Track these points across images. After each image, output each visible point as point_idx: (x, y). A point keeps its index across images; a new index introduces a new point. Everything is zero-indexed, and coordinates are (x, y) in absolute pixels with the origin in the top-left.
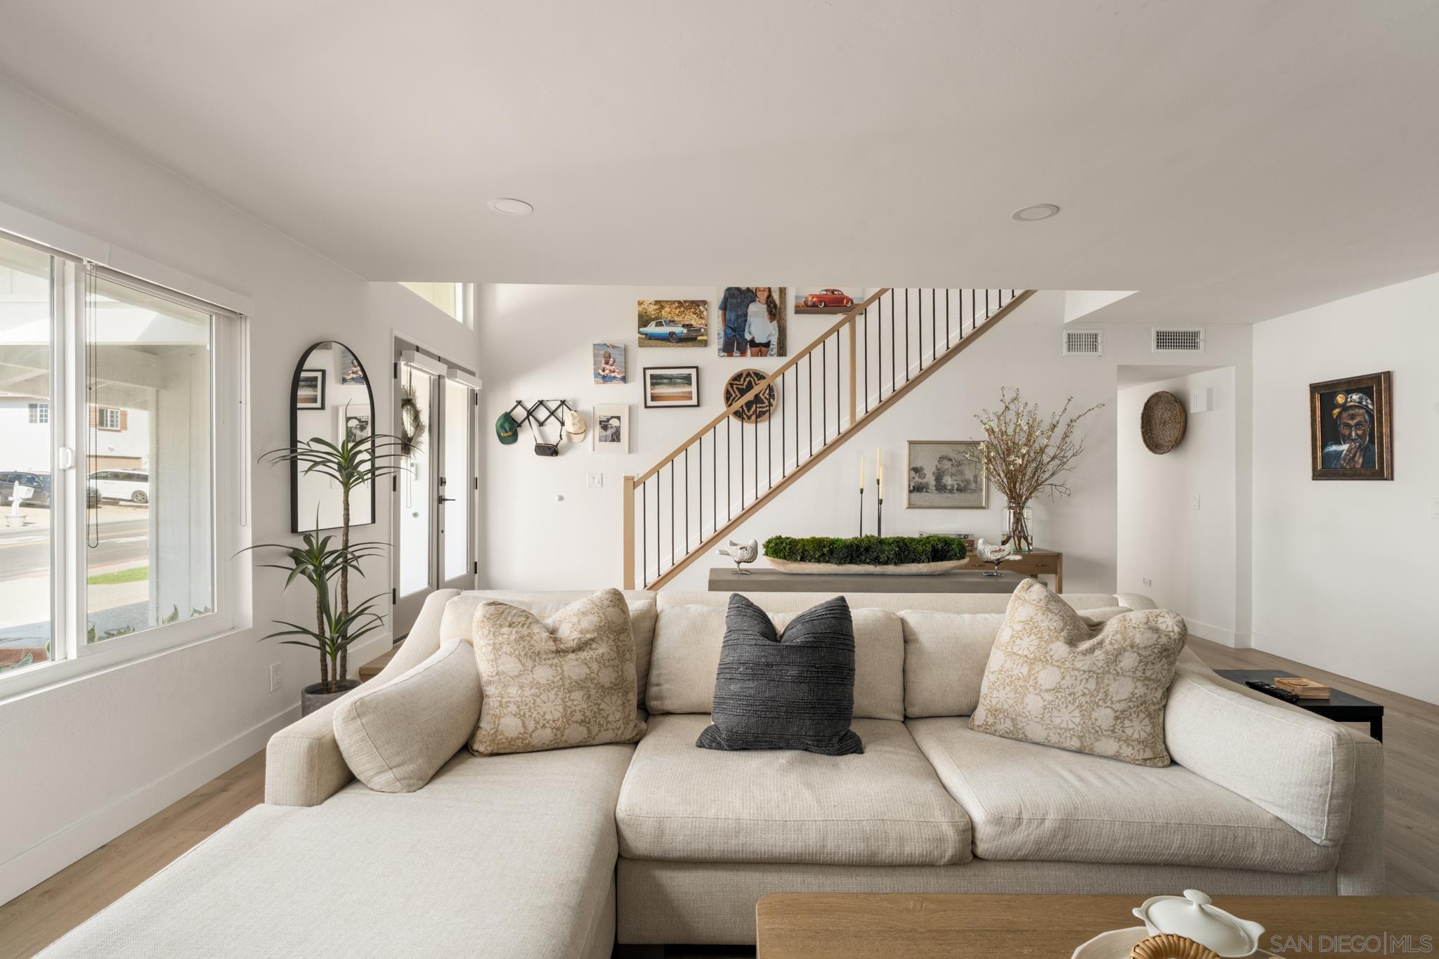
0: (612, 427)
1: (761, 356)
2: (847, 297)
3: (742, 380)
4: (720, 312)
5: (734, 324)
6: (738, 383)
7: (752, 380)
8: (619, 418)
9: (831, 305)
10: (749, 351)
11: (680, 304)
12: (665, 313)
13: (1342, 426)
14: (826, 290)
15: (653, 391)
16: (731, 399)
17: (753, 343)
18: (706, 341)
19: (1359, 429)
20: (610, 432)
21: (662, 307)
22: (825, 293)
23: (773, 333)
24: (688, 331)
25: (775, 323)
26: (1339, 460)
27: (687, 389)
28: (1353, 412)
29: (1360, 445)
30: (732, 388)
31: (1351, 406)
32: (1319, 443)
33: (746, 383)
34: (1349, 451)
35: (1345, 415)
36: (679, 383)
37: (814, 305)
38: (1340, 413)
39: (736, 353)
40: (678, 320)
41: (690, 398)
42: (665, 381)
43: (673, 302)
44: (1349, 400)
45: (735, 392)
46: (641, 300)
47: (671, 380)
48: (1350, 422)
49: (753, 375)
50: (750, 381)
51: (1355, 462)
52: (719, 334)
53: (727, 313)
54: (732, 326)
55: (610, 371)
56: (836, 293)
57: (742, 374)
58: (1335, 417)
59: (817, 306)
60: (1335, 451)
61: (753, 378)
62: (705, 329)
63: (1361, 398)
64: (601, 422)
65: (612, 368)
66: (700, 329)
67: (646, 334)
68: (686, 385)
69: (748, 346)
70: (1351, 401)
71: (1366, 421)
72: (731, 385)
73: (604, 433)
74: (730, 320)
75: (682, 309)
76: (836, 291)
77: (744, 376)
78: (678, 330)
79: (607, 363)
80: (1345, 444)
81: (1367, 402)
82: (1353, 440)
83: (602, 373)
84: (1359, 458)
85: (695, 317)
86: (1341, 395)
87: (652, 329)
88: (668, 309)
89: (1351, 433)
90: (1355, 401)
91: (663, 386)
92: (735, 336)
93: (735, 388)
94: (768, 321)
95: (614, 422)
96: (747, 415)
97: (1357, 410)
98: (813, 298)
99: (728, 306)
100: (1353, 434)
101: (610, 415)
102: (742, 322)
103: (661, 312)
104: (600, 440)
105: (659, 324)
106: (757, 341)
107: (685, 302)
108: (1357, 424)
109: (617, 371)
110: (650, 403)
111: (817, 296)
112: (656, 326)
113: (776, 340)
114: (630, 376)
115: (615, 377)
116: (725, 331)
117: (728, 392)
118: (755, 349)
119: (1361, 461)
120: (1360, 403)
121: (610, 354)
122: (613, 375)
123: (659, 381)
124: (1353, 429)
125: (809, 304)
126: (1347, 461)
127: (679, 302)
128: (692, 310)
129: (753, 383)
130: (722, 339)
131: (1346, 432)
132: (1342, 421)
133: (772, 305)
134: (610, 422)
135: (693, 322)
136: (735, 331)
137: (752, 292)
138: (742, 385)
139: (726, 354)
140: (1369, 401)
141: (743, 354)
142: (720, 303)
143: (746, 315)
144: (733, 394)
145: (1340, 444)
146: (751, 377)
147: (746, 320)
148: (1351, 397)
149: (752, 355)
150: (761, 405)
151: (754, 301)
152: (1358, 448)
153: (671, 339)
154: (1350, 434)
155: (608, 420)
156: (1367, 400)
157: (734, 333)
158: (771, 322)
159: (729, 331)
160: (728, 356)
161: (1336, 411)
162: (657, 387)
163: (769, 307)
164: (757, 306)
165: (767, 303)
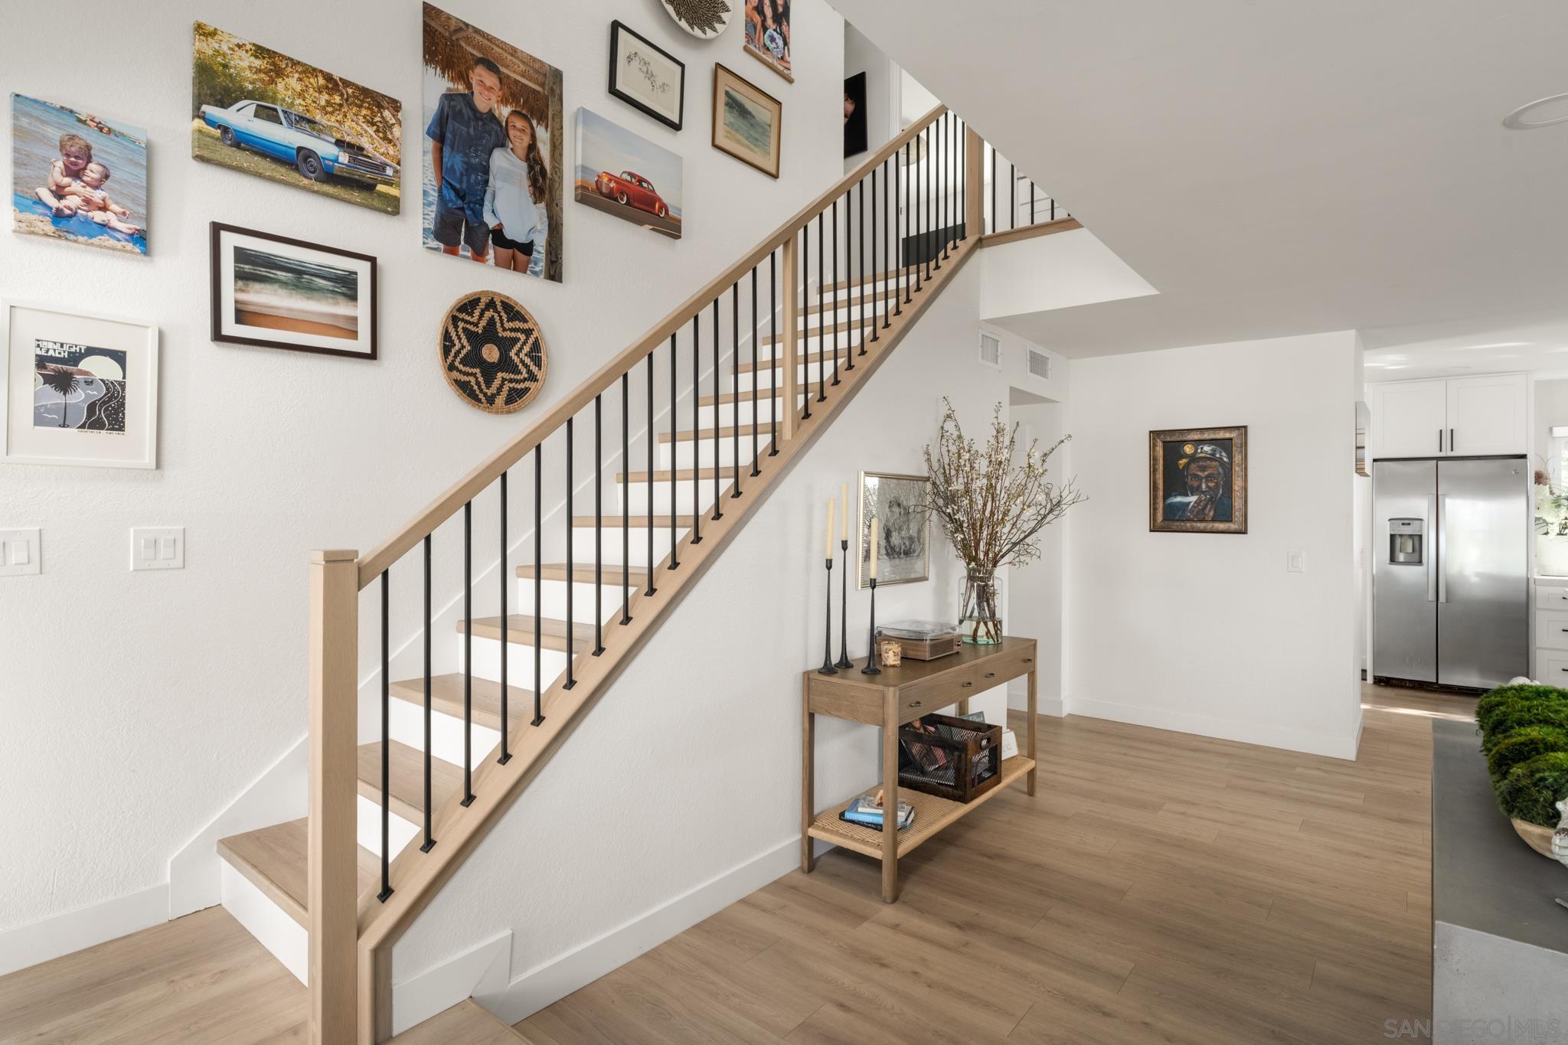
0: (89, 383)
1: (515, 269)
2: (660, 200)
3: (477, 313)
4: (430, 143)
5: (461, 182)
6: (468, 318)
7: (497, 319)
8: (119, 357)
9: (636, 205)
10: (491, 252)
11: (332, 84)
12: (287, 87)
13: (1189, 477)
14: (631, 174)
15: (242, 297)
16: (452, 354)
17: (498, 237)
18: (397, 199)
19: (1211, 481)
20: (79, 397)
21: (279, 72)
22: (629, 178)
23: (539, 227)
24: (353, 160)
25: (542, 205)
26: (1184, 511)
27: (343, 309)
28: (1204, 464)
29: (1212, 497)
30: (456, 327)
31: (1200, 458)
32: (1161, 493)
33: (483, 323)
34: (1197, 503)
35: (1193, 466)
36: (320, 290)
37: (610, 195)
38: (1187, 465)
39: (464, 250)
40: (324, 121)
41: (353, 334)
42: (282, 275)
43: (310, 71)
44: (1199, 451)
45: (460, 339)
46: (211, 24)
47: (300, 278)
48: (1200, 473)
49: (499, 308)
50: (492, 319)
51: (1205, 515)
52: (425, 193)
53: (447, 150)
54: (458, 186)
55: (88, 202)
56: (645, 185)
57: (479, 299)
58: (1181, 467)
59: (616, 200)
60: (1180, 503)
61: (499, 313)
62: (396, 171)
63: (1214, 451)
64: (41, 362)
65: (98, 196)
66: (382, 167)
67: (225, 130)
68: (341, 299)
69: (490, 242)
70: (1202, 452)
71: (1219, 474)
72: (455, 320)
73: (55, 397)
74: (452, 170)
75: (337, 99)
76: (646, 181)
77: (482, 305)
78: (324, 148)
79: (75, 173)
80: (1192, 495)
81: (1221, 455)
82: (1203, 492)
83: (53, 202)
84: (1210, 511)
85: (371, 130)
86: (1190, 446)
87: (241, 117)
88: (293, 82)
89: (1201, 484)
90: (1206, 453)
91: (276, 286)
92: (462, 209)
93: (460, 330)
94: (531, 200)
95: (101, 369)
96: (485, 395)
97: (1208, 462)
98: (610, 180)
99: (449, 135)
100: (1204, 486)
101: (84, 341)
102: (478, 183)
103: (272, 81)
104: (39, 420)
105: (267, 113)
106: (509, 234)
107: (347, 84)
108: (1207, 477)
109: (113, 207)
110: (229, 327)
111: (618, 181)
112: (256, 115)
113: (544, 243)
114: (160, 237)
115: (104, 226)
116: (440, 191)
117: (446, 336)
118: (505, 253)
119: (1212, 513)
120: (1213, 455)
121: (88, 148)
122: (99, 216)
123: (263, 271)
124: (1204, 480)
125: (604, 190)
126: (1195, 513)
127: (329, 77)
128: (364, 112)
129: (498, 325)
130: (434, 208)
131: (1195, 484)
132: (1191, 472)
133: (537, 168)
134: (84, 365)
135: (364, 142)
136: (463, 198)
137: (499, 123)
138: (476, 325)
139: (442, 246)
140: (1224, 454)
141: (479, 255)
142: (429, 121)
143: (486, 170)
144: (457, 342)
145: (1187, 495)
146: (496, 311)
147: (486, 182)
148: (1202, 448)
149: (497, 264)
150: (512, 376)
151: (503, 145)
152: (1210, 501)
153: (303, 167)
154: (1200, 486)
155: (75, 358)
156: (1221, 452)
157: (459, 202)
158: (535, 203)
159: (450, 195)
160: (446, 251)
161: (1183, 462)
162: (257, 286)
163: (531, 168)
164: (508, 159)
165: (527, 159)
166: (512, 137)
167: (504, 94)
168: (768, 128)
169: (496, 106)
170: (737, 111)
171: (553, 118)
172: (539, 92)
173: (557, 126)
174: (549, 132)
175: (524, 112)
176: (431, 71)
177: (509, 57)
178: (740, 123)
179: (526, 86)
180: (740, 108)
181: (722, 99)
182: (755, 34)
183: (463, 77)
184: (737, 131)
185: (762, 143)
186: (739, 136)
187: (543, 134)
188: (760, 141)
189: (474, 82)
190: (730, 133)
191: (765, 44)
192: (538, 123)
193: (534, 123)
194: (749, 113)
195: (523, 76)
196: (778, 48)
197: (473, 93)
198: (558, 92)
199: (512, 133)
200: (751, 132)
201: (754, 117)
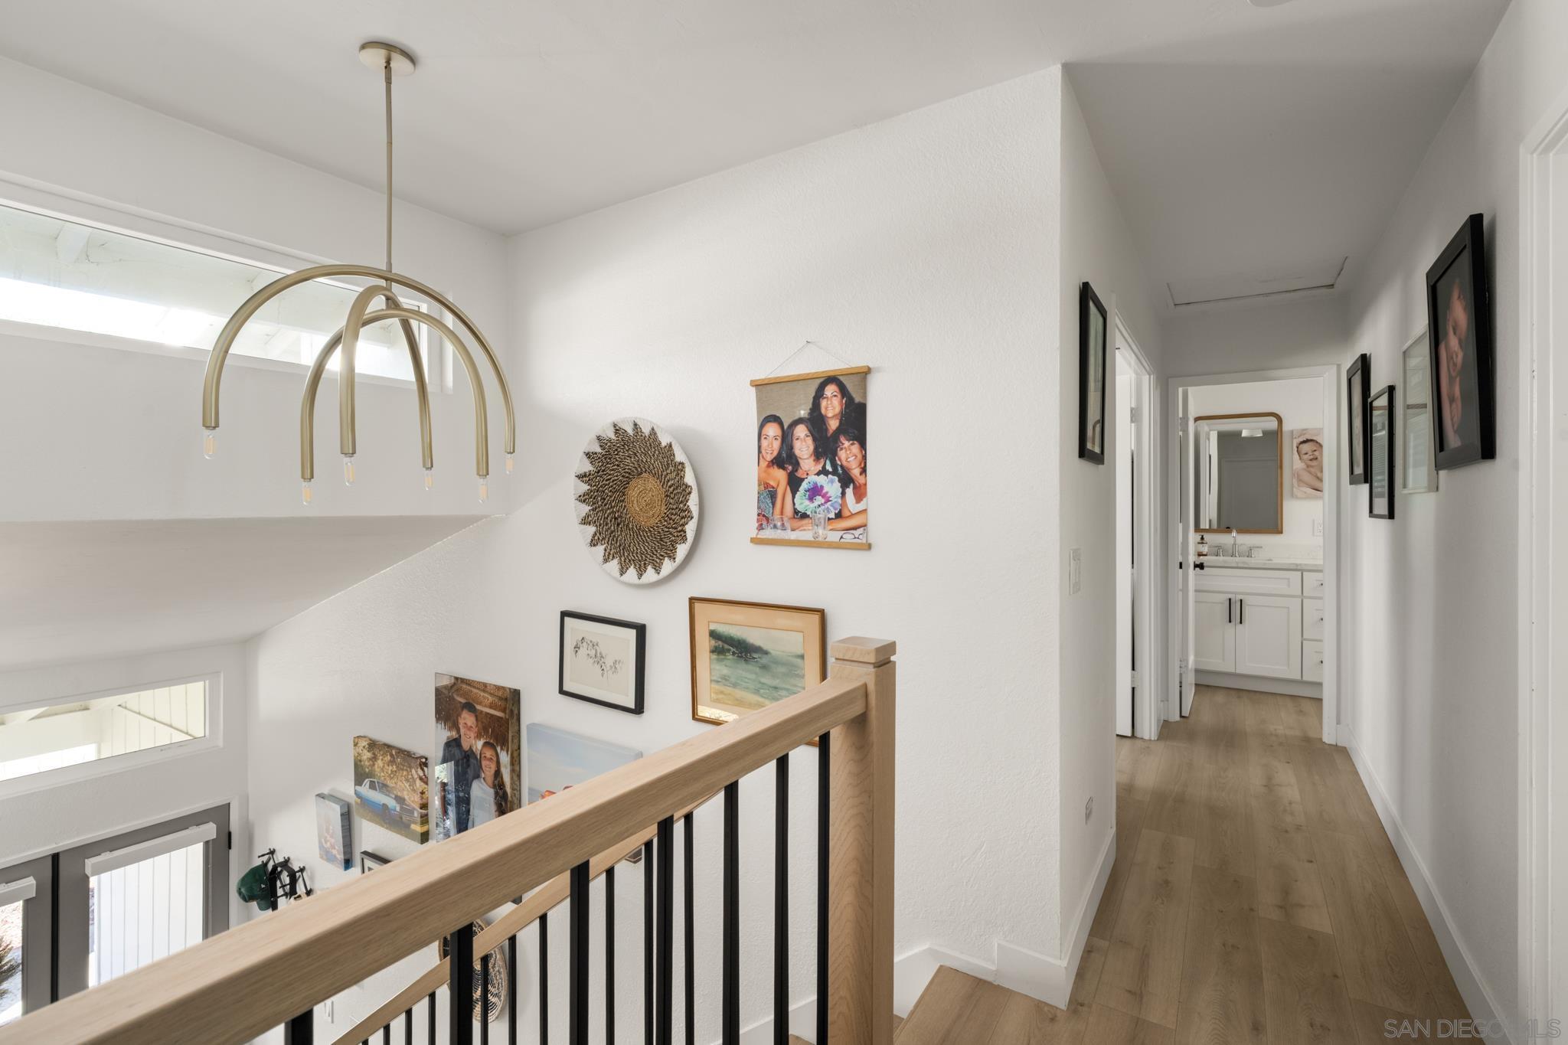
12: (379, 763)
21: (375, 757)
24: (401, 808)
40: (391, 784)
55: (331, 845)
62: (418, 813)
65: (332, 841)
66: (413, 811)
67: (361, 799)
75: (394, 768)
78: (391, 802)
79: (328, 832)
87: (366, 791)
88: (382, 760)
103: (374, 764)
105: (372, 785)
109: (336, 848)
112: (370, 788)
115: (335, 857)
122: (333, 852)
128: (404, 772)
135: (405, 795)
137: (476, 756)
143: (468, 803)
147: (469, 812)
151: (478, 776)
153: (385, 817)
163: (496, 794)
164: (482, 789)
165: (494, 786)
166: (484, 769)
167: (478, 731)
168: (799, 661)
169: (474, 742)
170: (734, 653)
171: (512, 740)
172: (501, 718)
173: (516, 747)
174: (509, 756)
175: (492, 741)
176: (439, 726)
177: (482, 694)
178: (745, 672)
179: (492, 716)
180: (737, 647)
181: (704, 643)
182: (774, 504)
183: (455, 726)
184: (735, 685)
185: (787, 690)
186: (739, 693)
187: (505, 758)
188: (782, 689)
189: (461, 726)
190: (722, 692)
191: (795, 509)
192: (502, 749)
193: (499, 749)
194: (758, 650)
195: (491, 707)
196: (828, 501)
197: (460, 736)
198: (516, 712)
199: (484, 763)
200: (763, 680)
201: (766, 653)
